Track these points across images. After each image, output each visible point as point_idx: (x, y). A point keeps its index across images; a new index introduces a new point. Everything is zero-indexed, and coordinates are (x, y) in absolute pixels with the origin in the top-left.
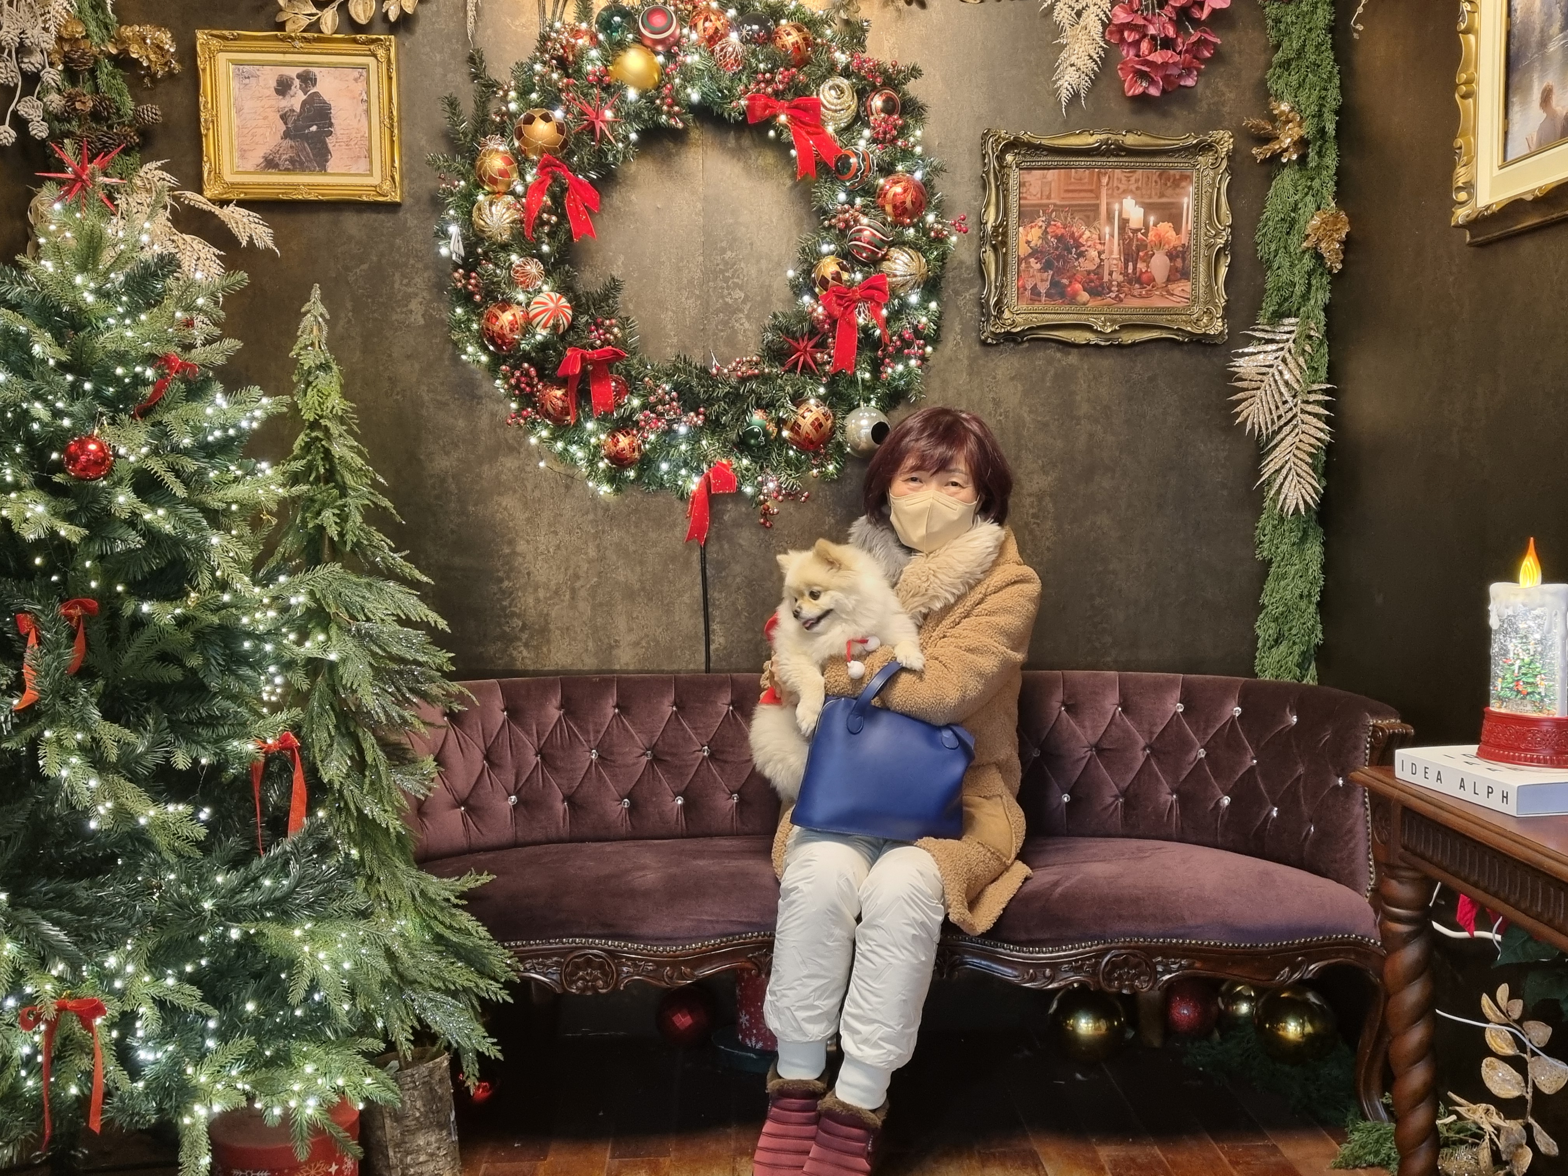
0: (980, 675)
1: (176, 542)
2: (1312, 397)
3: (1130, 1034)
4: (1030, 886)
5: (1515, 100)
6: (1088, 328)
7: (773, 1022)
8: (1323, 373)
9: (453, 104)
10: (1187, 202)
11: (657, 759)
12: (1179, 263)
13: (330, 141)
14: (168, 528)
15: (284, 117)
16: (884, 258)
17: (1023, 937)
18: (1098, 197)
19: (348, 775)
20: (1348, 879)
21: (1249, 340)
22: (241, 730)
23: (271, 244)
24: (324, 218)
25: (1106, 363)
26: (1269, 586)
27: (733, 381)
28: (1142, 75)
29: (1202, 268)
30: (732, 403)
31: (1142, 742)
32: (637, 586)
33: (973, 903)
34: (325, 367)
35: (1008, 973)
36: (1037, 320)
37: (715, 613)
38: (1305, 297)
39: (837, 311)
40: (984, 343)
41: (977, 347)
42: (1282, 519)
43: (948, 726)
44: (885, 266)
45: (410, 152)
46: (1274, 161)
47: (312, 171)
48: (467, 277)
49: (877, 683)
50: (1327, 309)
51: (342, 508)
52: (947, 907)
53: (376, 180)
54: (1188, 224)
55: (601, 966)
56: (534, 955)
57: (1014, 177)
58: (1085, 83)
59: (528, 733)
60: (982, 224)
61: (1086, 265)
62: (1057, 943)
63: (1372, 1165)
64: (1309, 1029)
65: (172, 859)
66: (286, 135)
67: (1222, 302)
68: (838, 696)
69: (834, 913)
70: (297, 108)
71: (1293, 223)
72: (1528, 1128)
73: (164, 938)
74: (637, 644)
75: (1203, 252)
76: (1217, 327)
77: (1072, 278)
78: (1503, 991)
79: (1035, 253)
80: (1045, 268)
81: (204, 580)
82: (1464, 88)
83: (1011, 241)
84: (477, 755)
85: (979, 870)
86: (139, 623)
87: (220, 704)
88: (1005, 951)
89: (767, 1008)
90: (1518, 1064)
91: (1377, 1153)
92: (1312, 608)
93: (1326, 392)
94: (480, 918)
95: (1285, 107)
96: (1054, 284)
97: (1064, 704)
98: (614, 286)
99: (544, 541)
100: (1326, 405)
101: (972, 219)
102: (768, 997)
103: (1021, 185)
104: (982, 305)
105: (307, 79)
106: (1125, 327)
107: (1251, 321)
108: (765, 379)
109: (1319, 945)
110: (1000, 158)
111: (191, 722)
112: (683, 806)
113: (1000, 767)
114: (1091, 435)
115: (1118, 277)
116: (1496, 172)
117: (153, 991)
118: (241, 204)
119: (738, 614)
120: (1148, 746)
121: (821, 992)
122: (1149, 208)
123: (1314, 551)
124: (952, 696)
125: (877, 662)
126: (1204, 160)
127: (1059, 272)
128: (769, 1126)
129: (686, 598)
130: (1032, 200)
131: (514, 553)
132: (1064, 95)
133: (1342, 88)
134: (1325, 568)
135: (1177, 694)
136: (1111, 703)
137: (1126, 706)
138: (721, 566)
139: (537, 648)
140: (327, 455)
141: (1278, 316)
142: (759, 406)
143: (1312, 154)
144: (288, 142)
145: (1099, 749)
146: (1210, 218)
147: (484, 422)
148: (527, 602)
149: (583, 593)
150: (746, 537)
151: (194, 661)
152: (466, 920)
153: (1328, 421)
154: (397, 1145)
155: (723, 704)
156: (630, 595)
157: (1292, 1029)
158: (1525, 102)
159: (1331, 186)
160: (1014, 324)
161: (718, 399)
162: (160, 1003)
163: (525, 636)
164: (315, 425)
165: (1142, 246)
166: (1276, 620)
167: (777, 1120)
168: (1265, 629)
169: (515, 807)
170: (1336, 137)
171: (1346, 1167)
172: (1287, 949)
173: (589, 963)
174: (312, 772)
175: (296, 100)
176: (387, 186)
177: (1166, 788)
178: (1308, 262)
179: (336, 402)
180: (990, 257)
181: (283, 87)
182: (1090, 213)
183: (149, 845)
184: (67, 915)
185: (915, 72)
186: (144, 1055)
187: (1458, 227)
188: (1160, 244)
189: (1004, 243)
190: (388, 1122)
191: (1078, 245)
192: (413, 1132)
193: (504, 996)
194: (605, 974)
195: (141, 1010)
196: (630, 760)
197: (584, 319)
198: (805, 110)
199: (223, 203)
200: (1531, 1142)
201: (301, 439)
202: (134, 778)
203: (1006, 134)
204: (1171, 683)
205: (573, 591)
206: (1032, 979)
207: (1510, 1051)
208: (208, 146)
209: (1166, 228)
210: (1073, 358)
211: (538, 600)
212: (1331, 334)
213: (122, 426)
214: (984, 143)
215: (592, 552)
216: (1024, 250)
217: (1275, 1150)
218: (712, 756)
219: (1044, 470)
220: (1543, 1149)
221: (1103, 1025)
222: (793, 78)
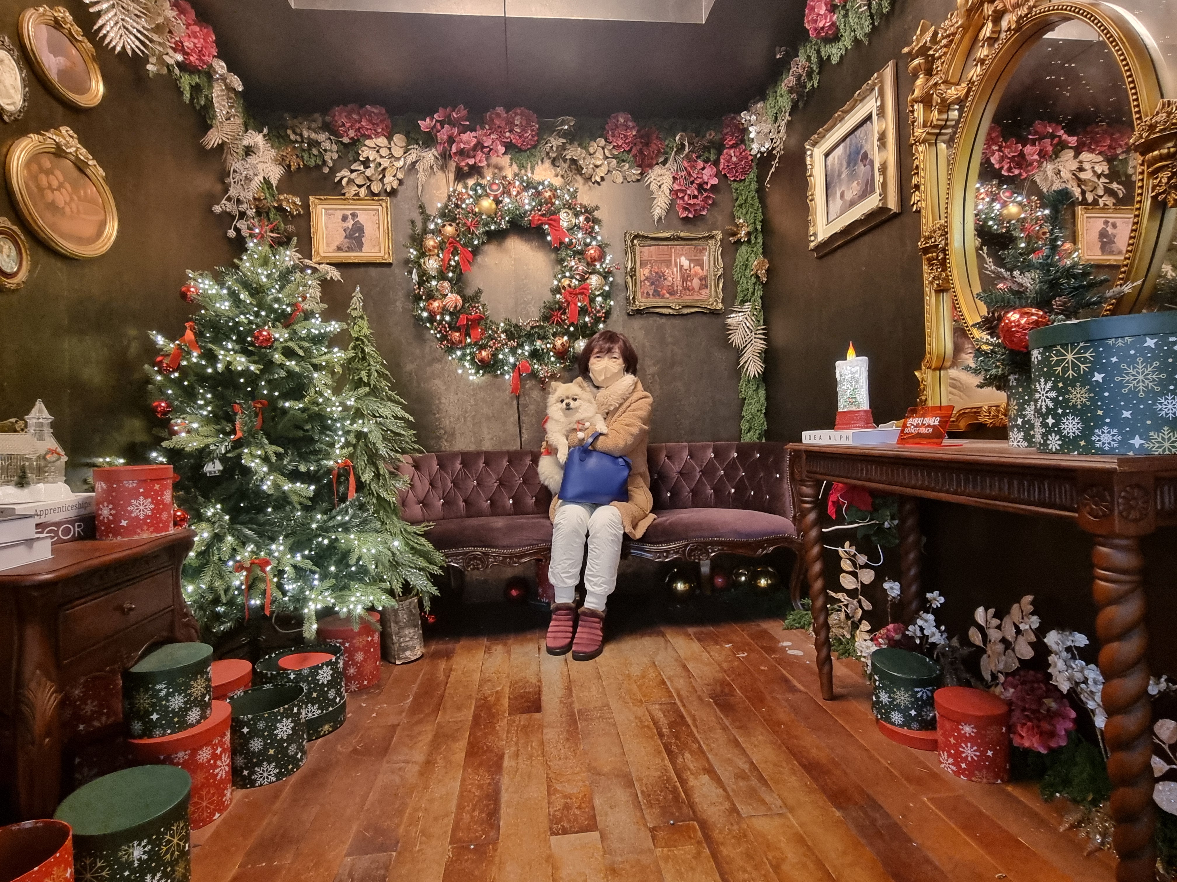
0: (632, 435)
1: (299, 376)
2: (758, 332)
3: (698, 592)
4: (656, 521)
5: (830, 199)
6: (670, 307)
7: (552, 580)
8: (762, 322)
9: (413, 222)
10: (706, 258)
11: (501, 484)
12: (703, 282)
13: (363, 239)
14: (297, 369)
15: (345, 230)
16: (587, 278)
17: (655, 540)
18: (671, 257)
19: (372, 480)
20: (783, 514)
21: (733, 312)
22: (328, 456)
23: (340, 278)
24: (362, 270)
25: (677, 322)
26: (745, 409)
27: (528, 329)
28: (685, 209)
29: (713, 284)
30: (528, 338)
31: (698, 470)
32: (491, 415)
33: (635, 527)
34: (362, 318)
35: (649, 556)
36: (649, 305)
37: (524, 426)
38: (753, 294)
39: (570, 299)
40: (629, 314)
41: (626, 317)
42: (749, 381)
43: (621, 457)
44: (588, 281)
45: (395, 243)
46: (738, 243)
47: (356, 251)
48: (419, 288)
49: (590, 440)
50: (761, 298)
51: (369, 370)
52: (624, 527)
53: (382, 254)
54: (706, 267)
55: (480, 559)
56: (453, 555)
57: (638, 249)
58: (664, 213)
59: (448, 474)
60: (626, 267)
61: (667, 283)
62: (667, 542)
63: (797, 628)
64: (769, 582)
65: (299, 507)
66: (346, 237)
67: (721, 297)
68: (575, 447)
69: (576, 532)
70: (350, 227)
71: (747, 265)
72: (859, 602)
73: (297, 539)
74: (492, 439)
75: (713, 277)
76: (720, 306)
77: (662, 288)
78: (847, 544)
79: (647, 279)
80: (652, 284)
81: (312, 391)
82: (810, 197)
83: (637, 274)
84: (427, 483)
85: (636, 514)
86: (284, 412)
87: (318, 446)
88: (647, 547)
89: (550, 574)
90: (854, 574)
91: (799, 623)
92: (762, 415)
93: (763, 329)
94: (429, 540)
95: (741, 221)
96: (655, 291)
97: (666, 456)
98: (479, 292)
99: (453, 397)
100: (763, 334)
101: (623, 266)
102: (550, 570)
103: (641, 252)
104: (627, 299)
105: (354, 215)
106: (684, 307)
107: (732, 305)
108: (541, 327)
109: (774, 539)
110: (632, 241)
111: (306, 453)
112: (513, 503)
113: (642, 475)
114: (672, 351)
115: (680, 288)
116: (825, 227)
117: (292, 562)
118: (327, 264)
119: (533, 425)
120: (701, 471)
121: (571, 566)
122: (691, 261)
123: (762, 392)
124: (621, 444)
125: (590, 432)
126: (711, 242)
127: (657, 286)
128: (552, 623)
129: (512, 419)
130: (644, 258)
131: (440, 403)
132: (656, 218)
133: (763, 213)
134: (767, 399)
135: (711, 449)
136: (685, 455)
137: (691, 455)
138: (526, 406)
139: (451, 442)
140: (363, 351)
141: (743, 302)
142: (539, 339)
143: (753, 238)
144: (347, 240)
145: (681, 473)
146: (715, 264)
147: (427, 350)
148: (446, 422)
149: (469, 419)
150: (536, 394)
151: (308, 427)
152: (423, 540)
153: (764, 340)
154: (397, 634)
155: (528, 461)
156: (488, 419)
157: (763, 582)
158: (834, 200)
159: (761, 250)
160: (640, 306)
161: (522, 336)
162: (295, 567)
163: (446, 437)
164: (357, 339)
165: (689, 276)
166: (748, 421)
167: (556, 620)
168: (744, 426)
169: (443, 504)
170: (762, 231)
171: (788, 629)
172: (760, 542)
173: (475, 558)
174: (358, 479)
175: (350, 223)
176: (386, 256)
177: (708, 487)
178: (754, 280)
179: (366, 331)
180: (629, 280)
181: (344, 219)
182: (668, 263)
183: (290, 503)
184: (255, 526)
185: (597, 208)
186: (287, 587)
187: (812, 250)
188: (696, 274)
189: (635, 275)
190: (392, 624)
191: (664, 276)
192: (403, 628)
193: (440, 572)
194: (482, 562)
195: (287, 569)
196: (490, 484)
197: (467, 305)
198: (554, 220)
199: (320, 264)
200: (861, 606)
201: (352, 344)
202: (283, 474)
203: (634, 232)
204: (709, 446)
205: (465, 418)
206: (659, 558)
207: (851, 569)
208: (314, 242)
209: (698, 268)
210: (664, 320)
211: (450, 422)
212: (764, 306)
213: (277, 328)
214: (625, 236)
215: (473, 402)
216: (643, 278)
217: (759, 625)
218: (524, 482)
219: (654, 365)
220: (866, 608)
221: (687, 586)
222: (549, 209)
